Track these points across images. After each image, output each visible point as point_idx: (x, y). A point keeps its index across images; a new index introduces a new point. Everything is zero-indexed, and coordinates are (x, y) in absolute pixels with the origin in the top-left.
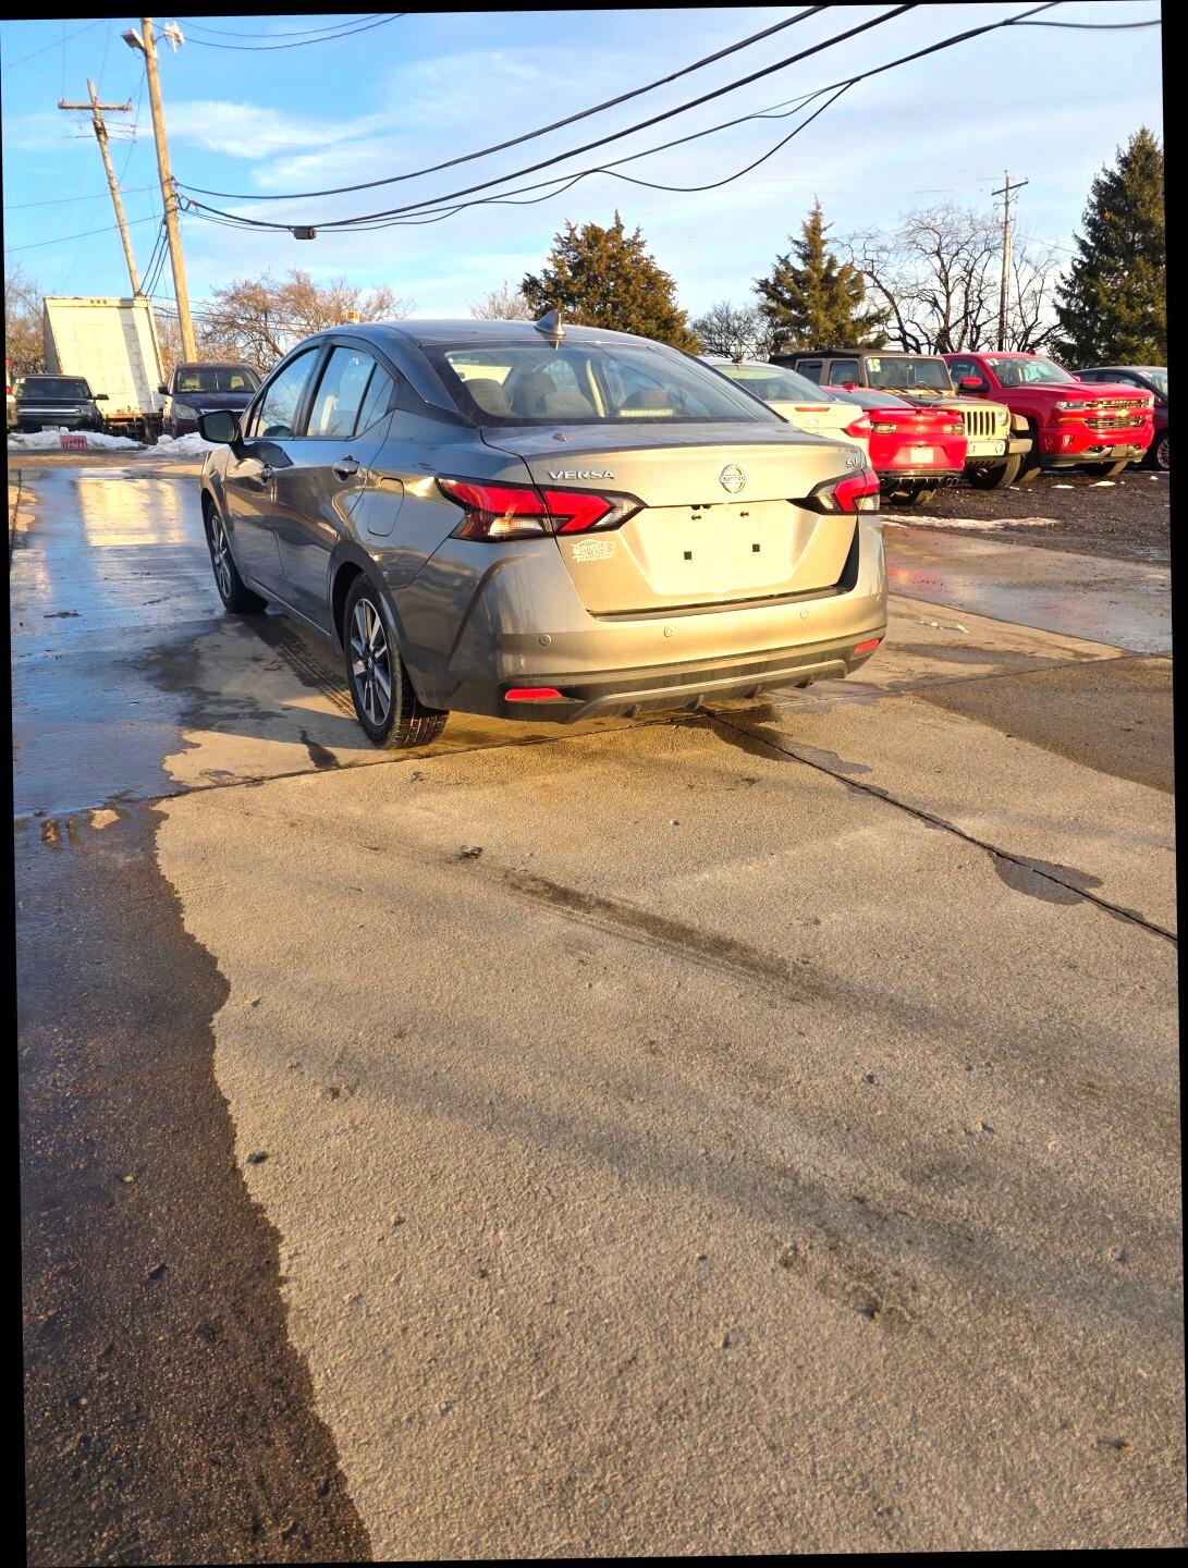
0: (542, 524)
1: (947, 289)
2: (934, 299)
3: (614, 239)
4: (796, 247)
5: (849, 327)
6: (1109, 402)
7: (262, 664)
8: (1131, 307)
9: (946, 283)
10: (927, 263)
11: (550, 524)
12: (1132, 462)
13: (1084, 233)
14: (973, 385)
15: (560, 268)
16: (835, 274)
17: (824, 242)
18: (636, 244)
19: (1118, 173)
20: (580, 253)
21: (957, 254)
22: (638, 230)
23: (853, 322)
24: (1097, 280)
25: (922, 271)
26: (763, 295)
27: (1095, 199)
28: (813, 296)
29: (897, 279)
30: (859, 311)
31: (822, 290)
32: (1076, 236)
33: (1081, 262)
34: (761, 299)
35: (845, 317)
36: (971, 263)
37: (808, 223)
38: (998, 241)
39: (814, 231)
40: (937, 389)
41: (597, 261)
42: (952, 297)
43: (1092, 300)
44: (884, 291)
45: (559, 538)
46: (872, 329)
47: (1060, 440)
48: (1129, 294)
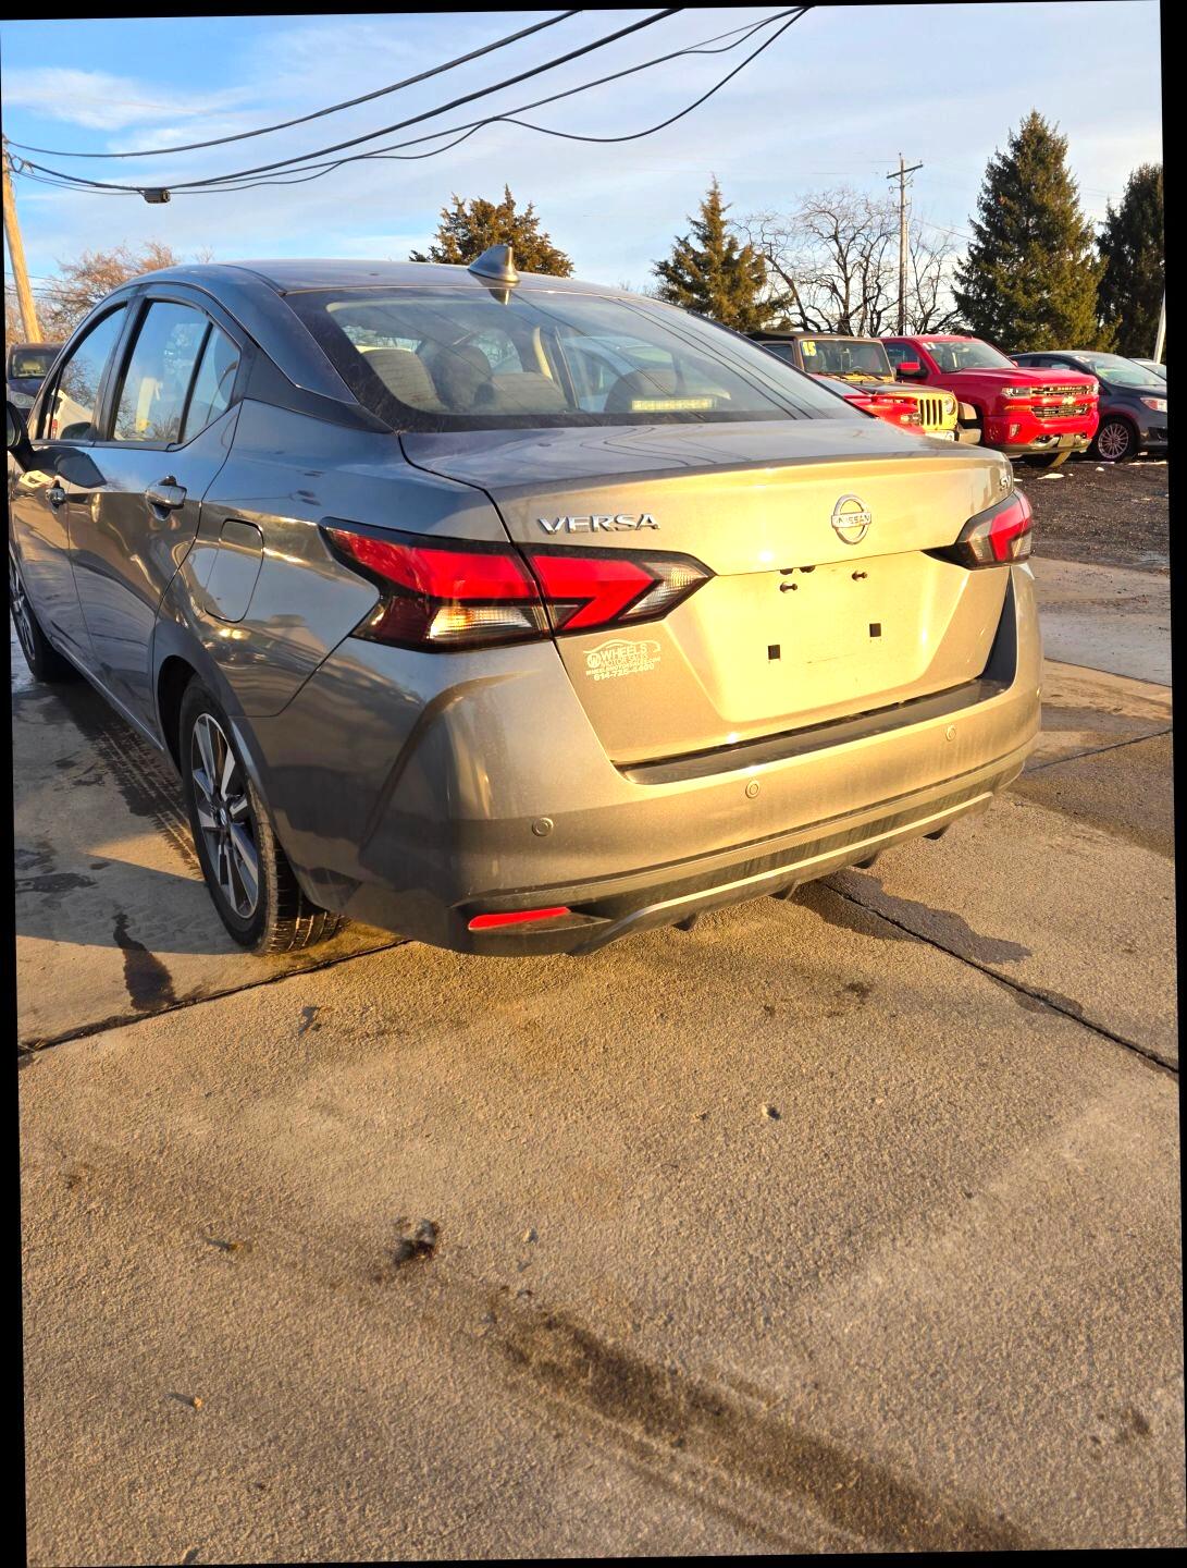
0: (529, 617)
1: (846, 275)
2: (833, 284)
3: (504, 215)
4: (695, 228)
5: (753, 312)
6: (1055, 389)
7: (73, 772)
8: (1027, 293)
9: (844, 269)
10: (825, 247)
11: (546, 616)
12: (1078, 453)
13: (979, 217)
14: (911, 371)
15: (449, 245)
16: (736, 256)
17: (724, 223)
18: (529, 222)
19: (1011, 157)
20: (469, 231)
21: (853, 239)
22: (531, 207)
23: (757, 307)
24: (994, 266)
25: (821, 255)
26: (663, 277)
27: (989, 184)
28: (715, 279)
29: (795, 263)
30: (762, 295)
31: (724, 273)
32: (972, 221)
33: (977, 248)
34: (661, 282)
35: (747, 301)
36: (868, 247)
37: (707, 203)
38: (893, 226)
39: (713, 211)
40: (876, 375)
41: (489, 239)
42: (851, 282)
43: (990, 287)
44: (784, 276)
45: (560, 640)
46: (776, 314)
47: (1007, 430)
48: (1025, 280)
